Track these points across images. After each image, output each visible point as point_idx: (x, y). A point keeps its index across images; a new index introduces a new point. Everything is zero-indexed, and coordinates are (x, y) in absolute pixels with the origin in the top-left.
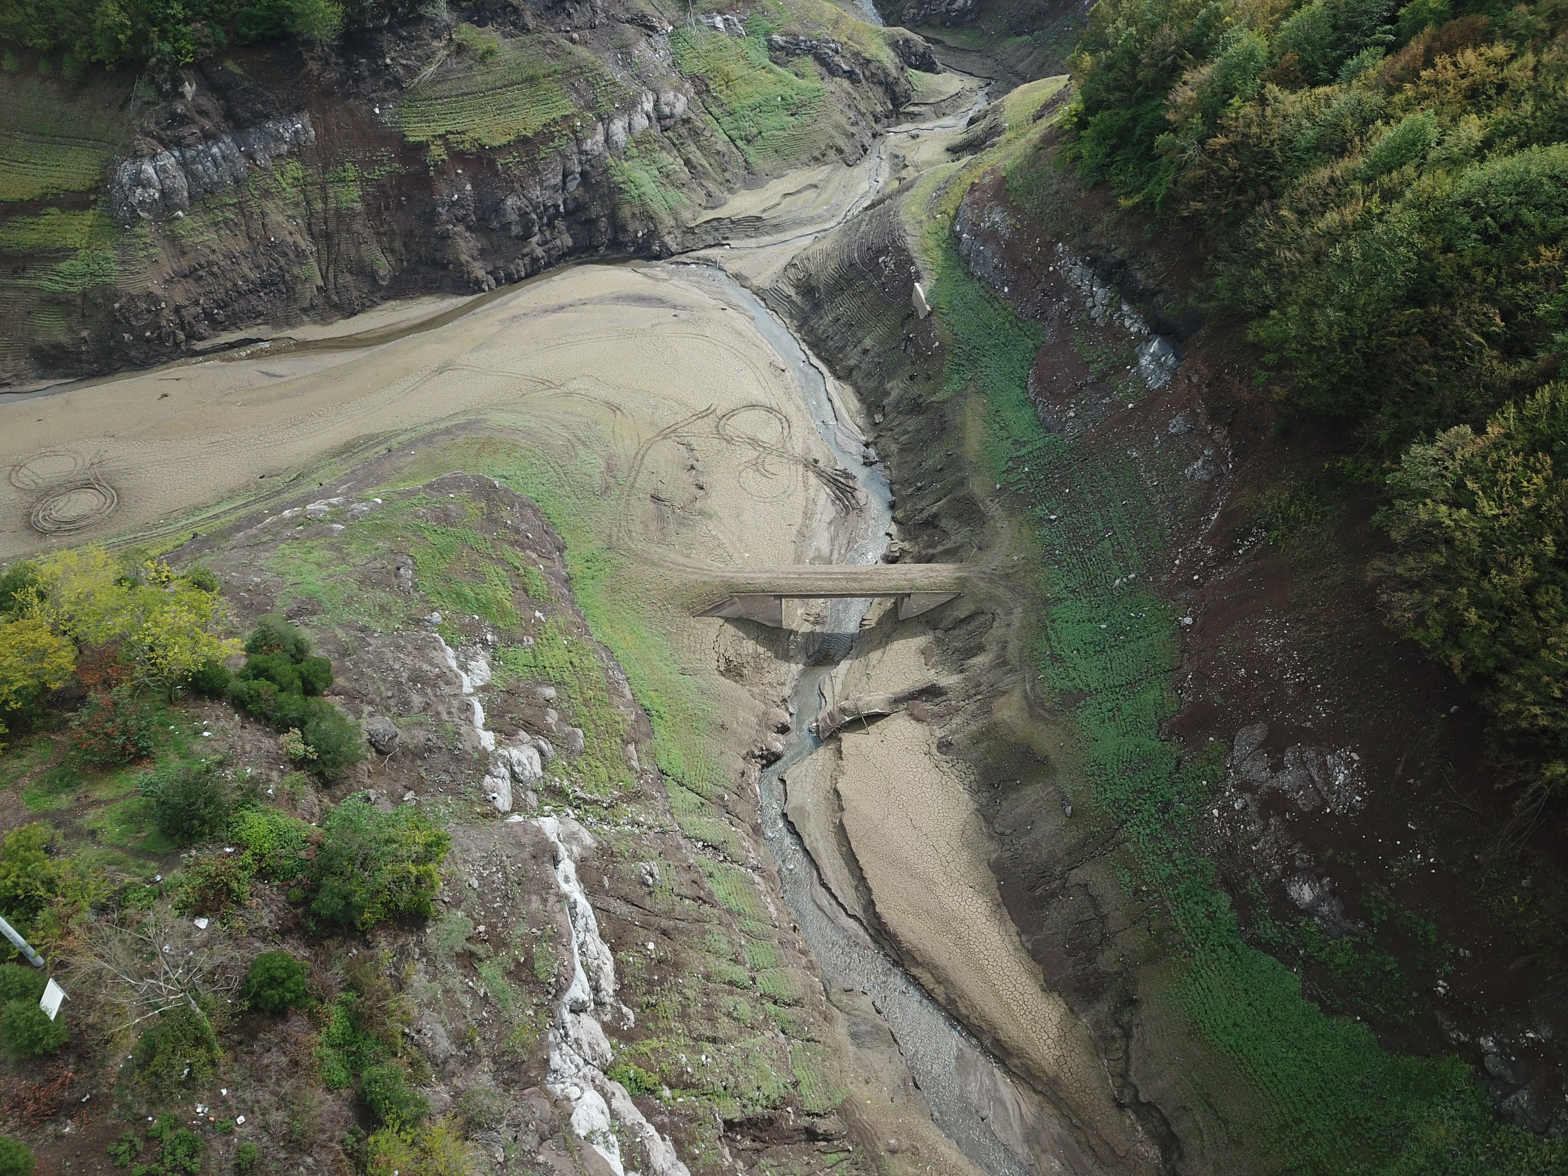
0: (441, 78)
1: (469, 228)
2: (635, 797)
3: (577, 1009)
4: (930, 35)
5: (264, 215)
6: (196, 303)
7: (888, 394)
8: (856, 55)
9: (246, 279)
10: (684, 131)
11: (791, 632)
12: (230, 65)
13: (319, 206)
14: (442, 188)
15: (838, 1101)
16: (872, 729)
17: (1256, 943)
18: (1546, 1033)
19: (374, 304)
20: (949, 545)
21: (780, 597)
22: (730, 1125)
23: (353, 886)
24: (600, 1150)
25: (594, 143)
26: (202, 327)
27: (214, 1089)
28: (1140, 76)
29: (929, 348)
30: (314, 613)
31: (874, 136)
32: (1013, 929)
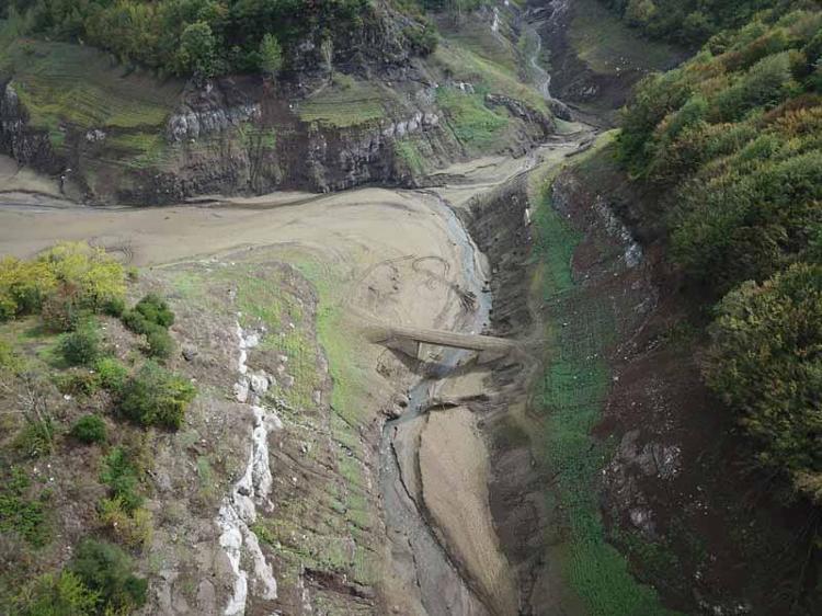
0: (321, 95)
1: (322, 163)
2: (313, 414)
3: (243, 492)
4: (571, 104)
5: (230, 146)
6: (191, 180)
7: (501, 260)
8: (529, 108)
9: (215, 173)
10: (434, 132)
11: (421, 361)
12: (230, 80)
13: (255, 145)
14: (313, 143)
15: (374, 580)
16: (448, 411)
17: (609, 541)
18: (748, 607)
19: (271, 192)
20: (511, 332)
21: (419, 342)
22: (308, 571)
23: (143, 400)
24: (229, 555)
25: (389, 132)
26: (192, 192)
27: (45, 463)
28: (648, 118)
29: (526, 239)
30: (180, 298)
31: (532, 147)
32: (490, 518)
